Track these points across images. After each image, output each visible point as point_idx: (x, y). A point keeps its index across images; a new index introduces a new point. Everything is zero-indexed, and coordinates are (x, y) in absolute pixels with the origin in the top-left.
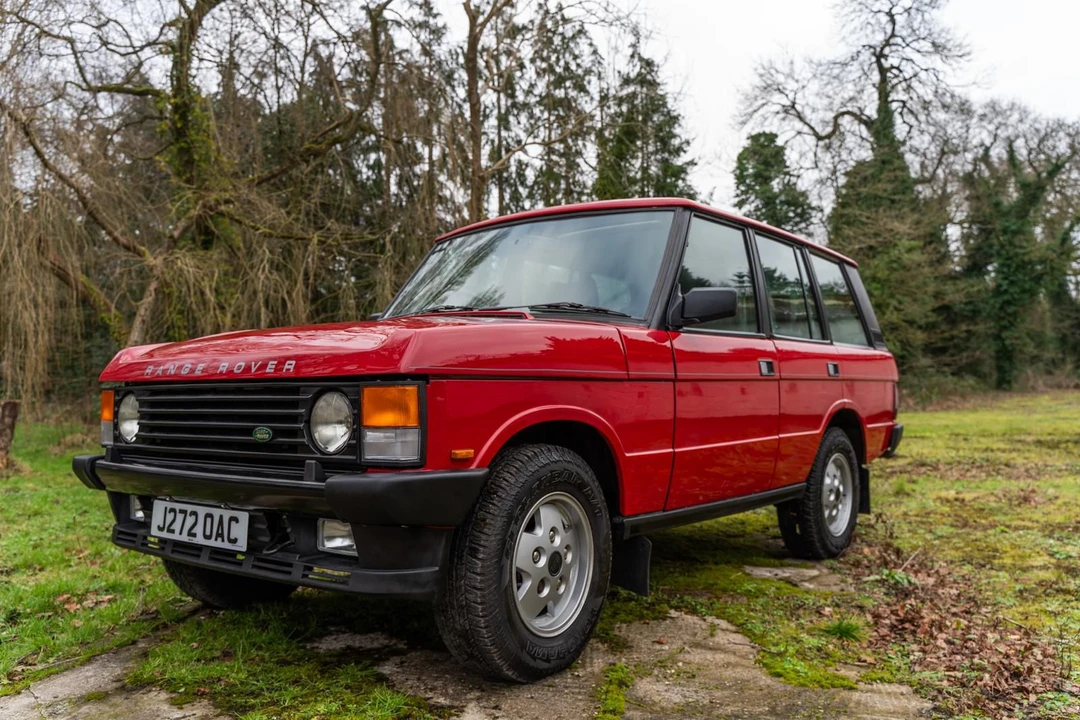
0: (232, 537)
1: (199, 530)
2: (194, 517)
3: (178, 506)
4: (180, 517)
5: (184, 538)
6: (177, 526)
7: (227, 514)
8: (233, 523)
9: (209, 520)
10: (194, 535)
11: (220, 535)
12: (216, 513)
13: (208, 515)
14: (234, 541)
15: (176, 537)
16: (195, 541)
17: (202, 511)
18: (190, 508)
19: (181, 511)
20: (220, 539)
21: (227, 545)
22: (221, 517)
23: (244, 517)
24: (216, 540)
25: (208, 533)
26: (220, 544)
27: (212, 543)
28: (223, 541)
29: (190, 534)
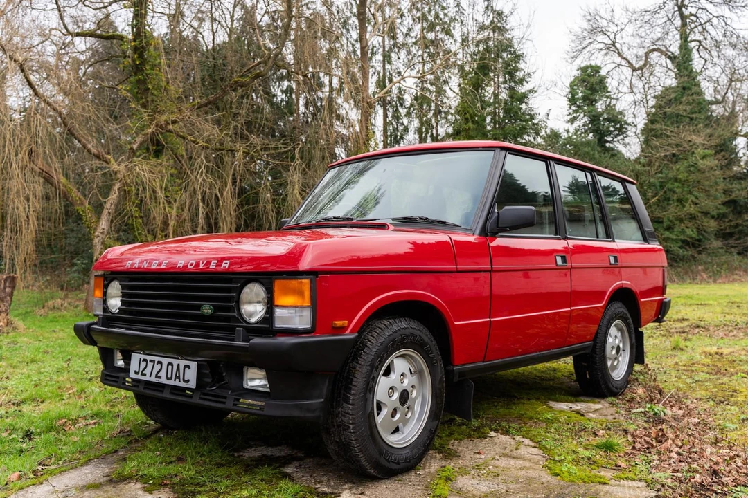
0: (186, 379)
1: (163, 374)
2: (159, 365)
3: (149, 358)
4: (150, 365)
5: (153, 379)
6: (148, 371)
7: (183, 363)
9: (170, 367)
10: (160, 377)
11: (177, 377)
12: (175, 362)
13: (169, 364)
14: (188, 381)
15: (147, 378)
16: (160, 382)
17: (165, 361)
18: (157, 359)
19: (151, 361)
20: (177, 380)
21: (182, 384)
22: (179, 365)
23: (194, 365)
24: (175, 380)
25: (169, 376)
26: (177, 383)
27: (172, 382)
28: (180, 381)
29: (157, 376)
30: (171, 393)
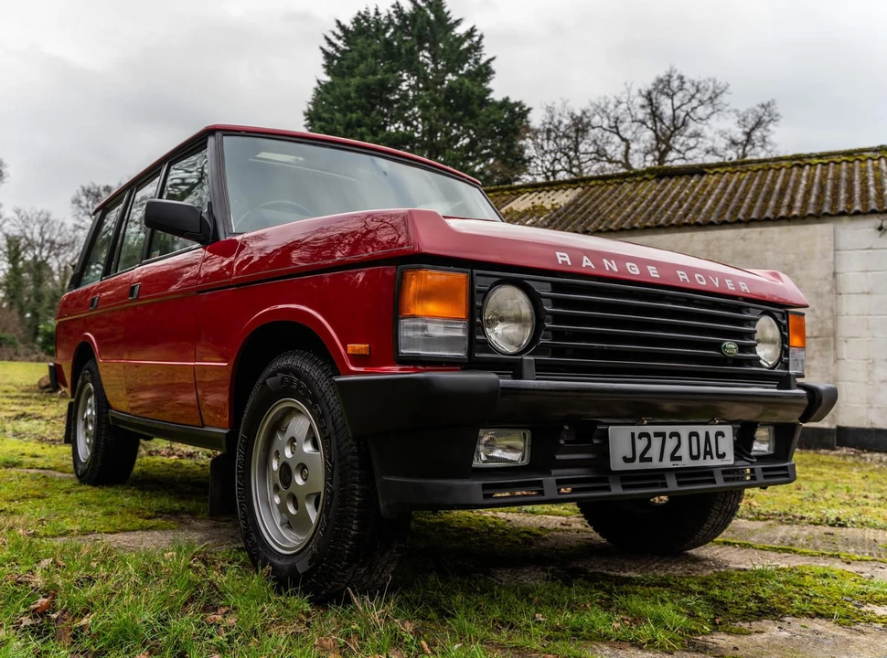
0: (720, 453)
1: (684, 451)
2: (675, 439)
3: (651, 429)
4: (656, 442)
5: (667, 463)
6: (654, 452)
7: (712, 430)
8: (720, 438)
9: (694, 439)
10: (680, 458)
11: (708, 453)
12: (701, 430)
13: (692, 434)
14: (722, 456)
15: (655, 464)
16: (680, 464)
17: (684, 431)
18: (668, 429)
19: (657, 435)
20: (708, 457)
21: (716, 462)
22: (707, 433)
23: (728, 429)
24: (705, 458)
25: (695, 453)
26: (709, 462)
27: (701, 463)
28: (712, 458)
29: (673, 458)
30: (680, 484)
